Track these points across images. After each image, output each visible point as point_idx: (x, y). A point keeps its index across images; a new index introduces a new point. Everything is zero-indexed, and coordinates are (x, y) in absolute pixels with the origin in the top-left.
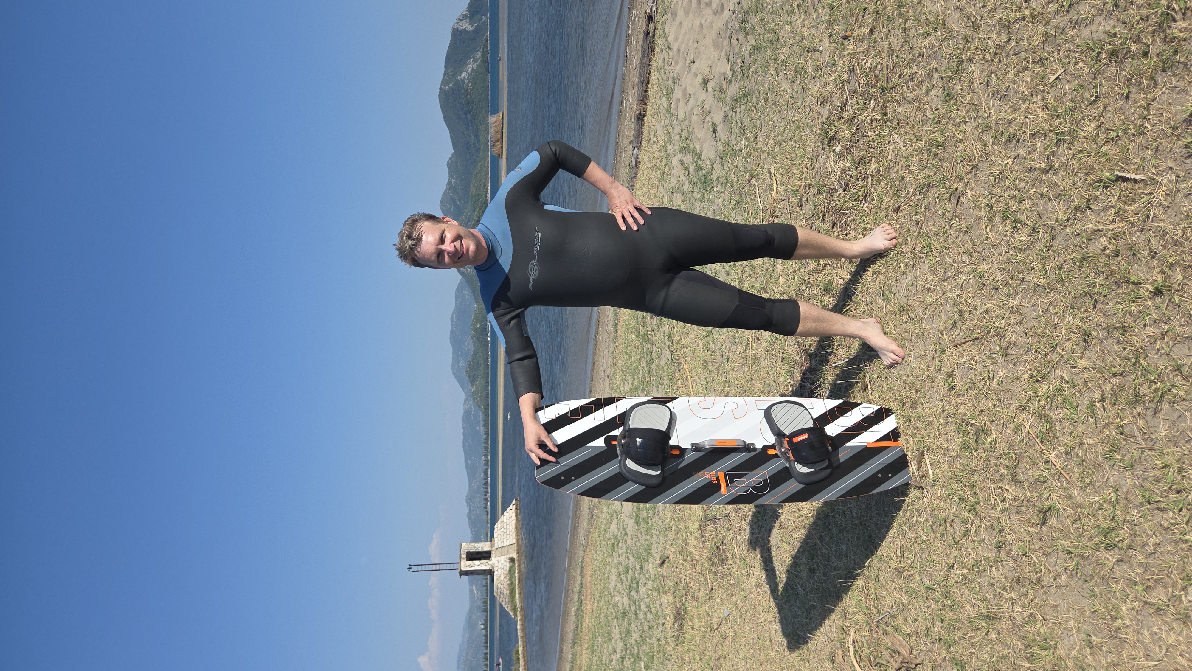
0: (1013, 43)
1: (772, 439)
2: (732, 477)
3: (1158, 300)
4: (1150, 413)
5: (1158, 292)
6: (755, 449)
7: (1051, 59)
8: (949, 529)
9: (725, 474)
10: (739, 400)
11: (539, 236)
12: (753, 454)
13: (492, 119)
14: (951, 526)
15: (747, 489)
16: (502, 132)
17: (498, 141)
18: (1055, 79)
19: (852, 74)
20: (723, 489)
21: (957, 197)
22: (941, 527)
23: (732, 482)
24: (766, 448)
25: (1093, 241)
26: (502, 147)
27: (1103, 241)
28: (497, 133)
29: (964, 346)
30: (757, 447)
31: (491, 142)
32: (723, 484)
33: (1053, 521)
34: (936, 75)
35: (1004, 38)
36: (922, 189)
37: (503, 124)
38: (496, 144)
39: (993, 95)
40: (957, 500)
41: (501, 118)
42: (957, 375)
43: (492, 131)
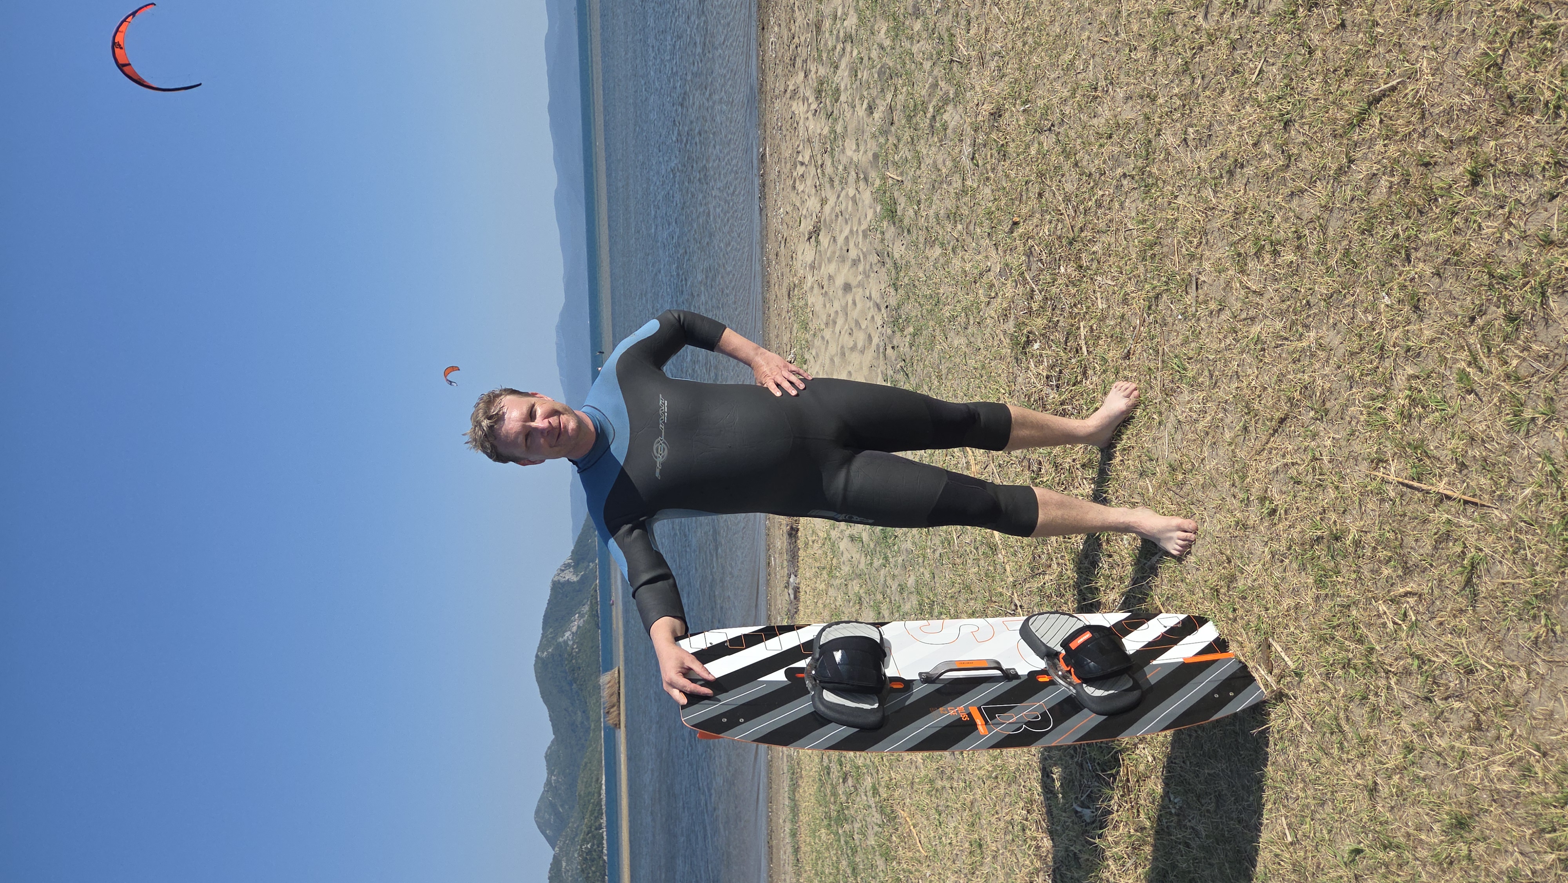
0: (1199, 81)
1: (1040, 664)
2: (991, 712)
3: (1480, 189)
4: (1540, 327)
5: (1476, 179)
6: (1016, 676)
7: (1246, 61)
8: (1346, 728)
9: (979, 709)
10: (980, 622)
11: (664, 404)
12: (1015, 683)
13: (605, 679)
14: (1348, 719)
15: (1018, 726)
16: (619, 693)
17: (613, 706)
18: (1258, 75)
19: (1031, 258)
20: (981, 728)
21: (1193, 283)
22: (1334, 737)
23: (992, 718)
24: (1033, 674)
25: (1372, 192)
26: (619, 714)
27: (1384, 182)
28: (612, 695)
29: (1269, 445)
30: (1020, 673)
31: (604, 708)
32: (979, 721)
33: (1486, 585)
34: (1125, 182)
35: (1187, 81)
36: (1150, 308)
37: (619, 682)
38: (612, 710)
39: (1196, 149)
40: (1340, 672)
41: (616, 675)
42: (1274, 491)
43: (605, 693)
